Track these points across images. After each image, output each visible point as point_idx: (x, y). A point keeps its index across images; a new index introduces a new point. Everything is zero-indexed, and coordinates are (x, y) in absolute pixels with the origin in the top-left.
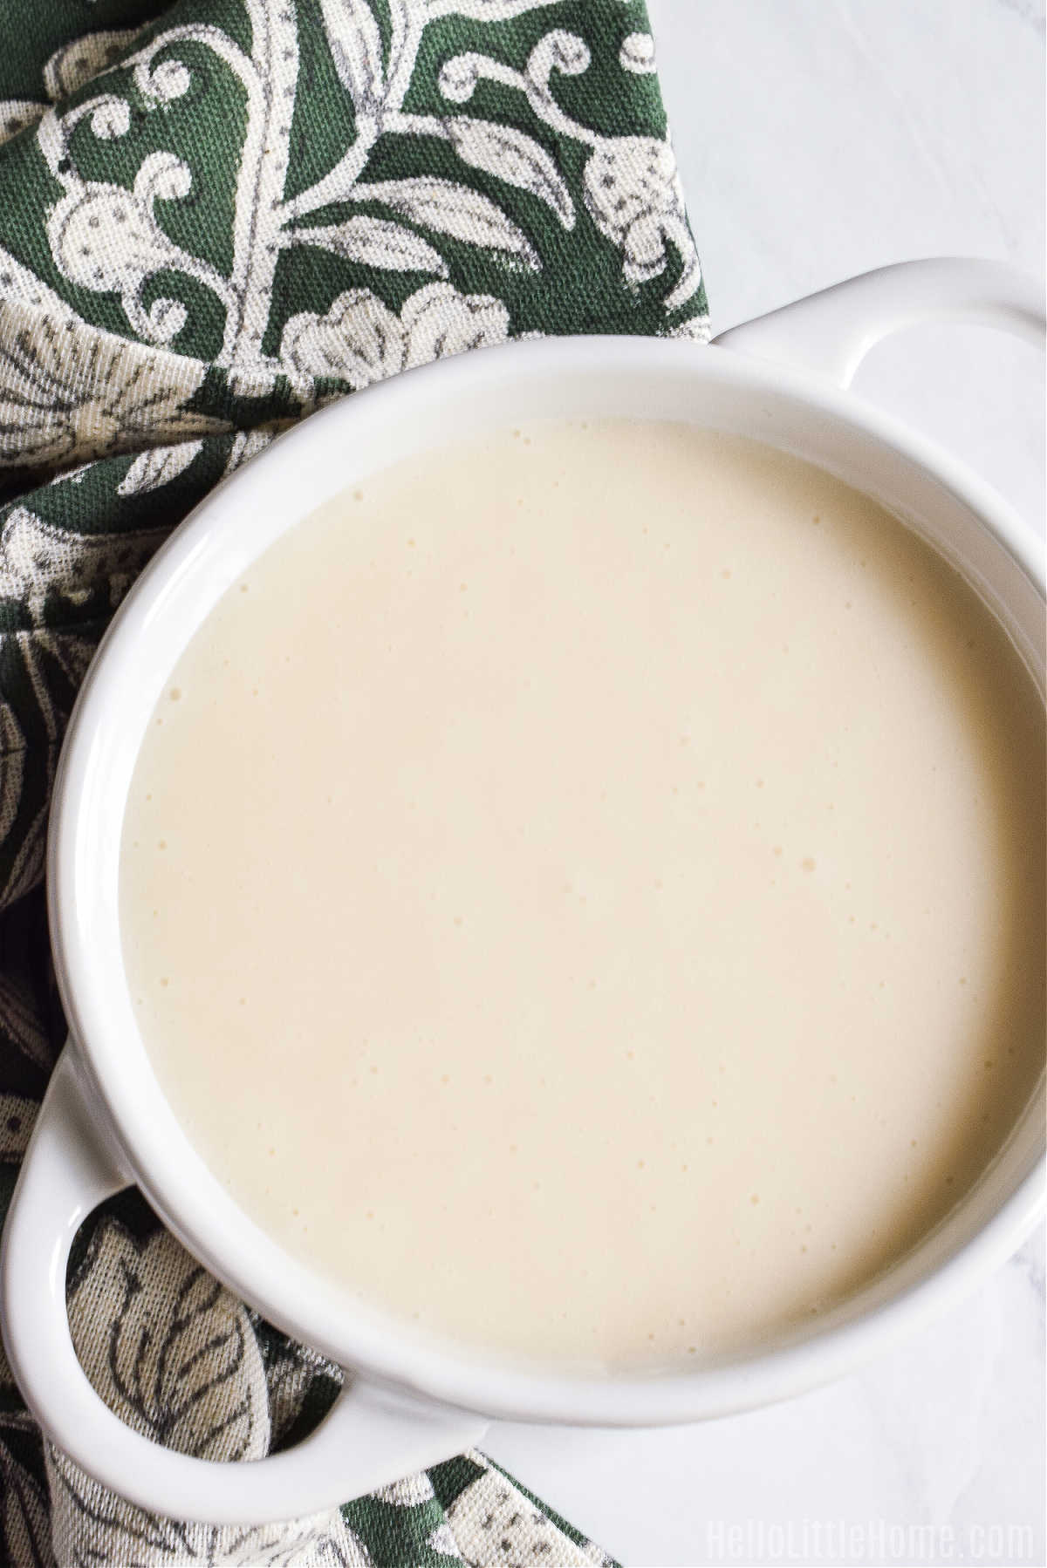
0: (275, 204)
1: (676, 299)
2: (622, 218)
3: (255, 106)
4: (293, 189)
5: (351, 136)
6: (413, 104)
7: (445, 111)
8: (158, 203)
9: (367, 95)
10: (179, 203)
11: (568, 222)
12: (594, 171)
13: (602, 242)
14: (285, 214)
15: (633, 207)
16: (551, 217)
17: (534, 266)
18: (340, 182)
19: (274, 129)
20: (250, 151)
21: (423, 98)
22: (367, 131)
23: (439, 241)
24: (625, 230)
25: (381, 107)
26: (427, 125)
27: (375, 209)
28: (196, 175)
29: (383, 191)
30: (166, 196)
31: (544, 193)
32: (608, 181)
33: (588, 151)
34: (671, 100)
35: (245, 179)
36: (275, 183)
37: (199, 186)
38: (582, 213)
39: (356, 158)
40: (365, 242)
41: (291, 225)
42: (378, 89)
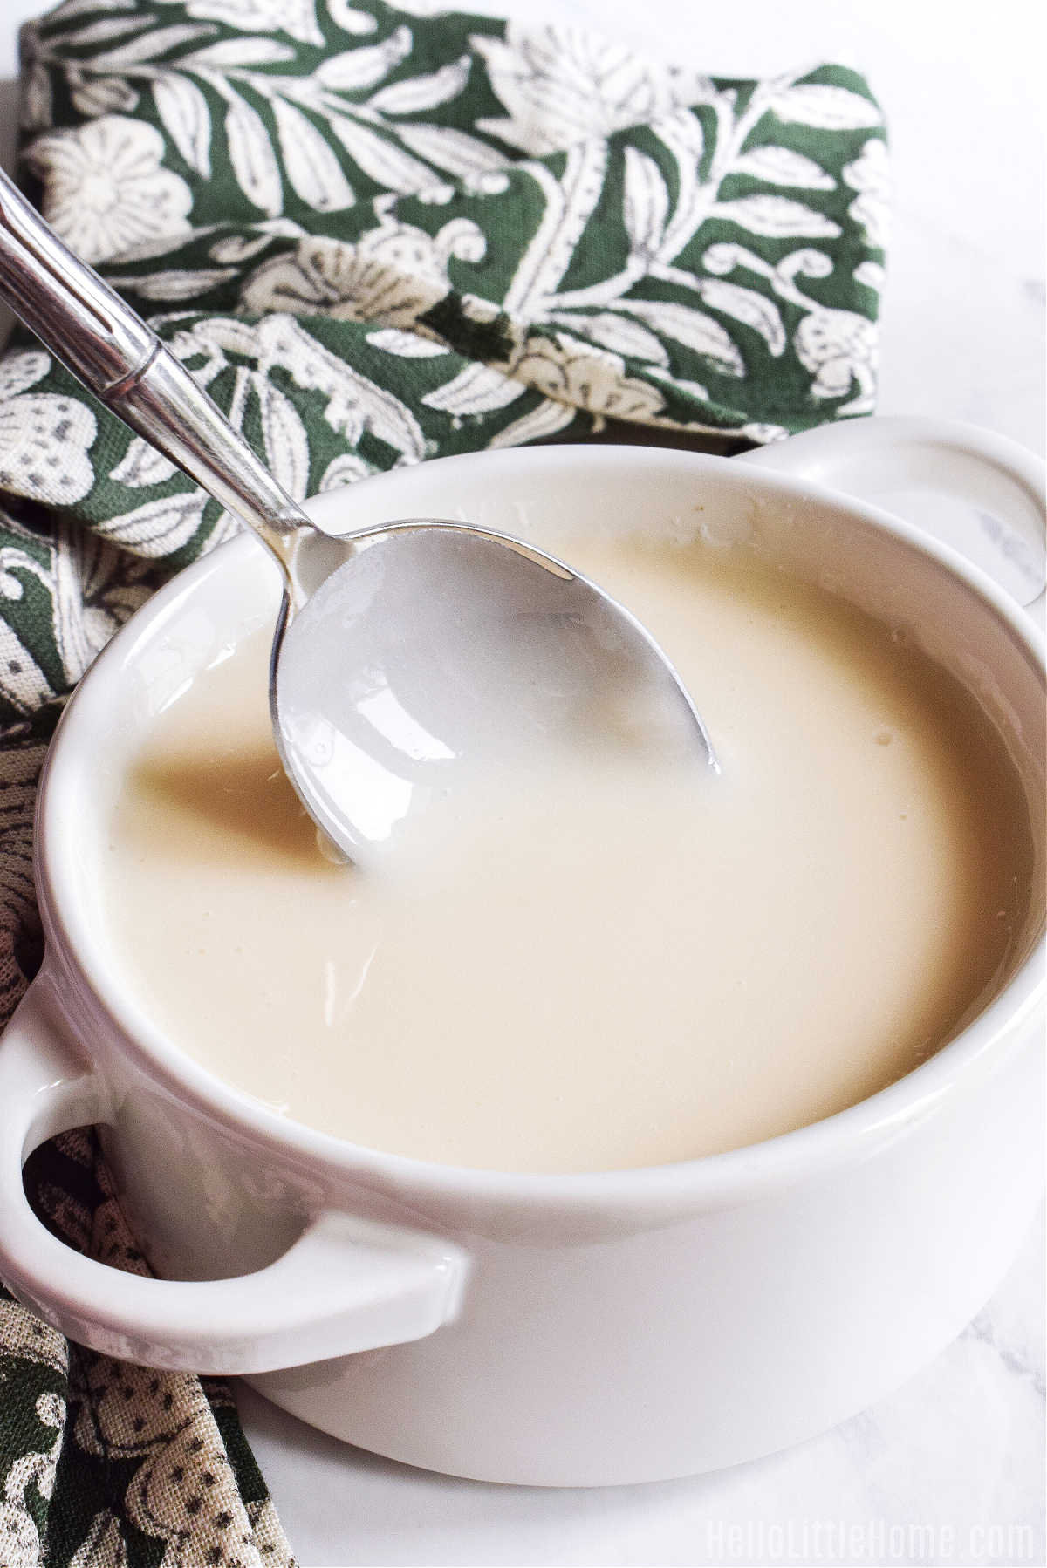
0: (546, 294)
1: (844, 410)
2: (822, 356)
3: (551, 215)
4: (565, 286)
5: (621, 267)
6: (679, 263)
7: (702, 273)
8: (453, 261)
9: (644, 245)
10: (469, 265)
11: (777, 349)
12: (806, 326)
13: (800, 368)
14: (553, 302)
15: (832, 351)
16: (763, 345)
17: (739, 372)
18: (607, 292)
19: (561, 240)
20: (537, 246)
21: (689, 260)
22: (635, 269)
23: (669, 344)
24: (821, 364)
25: (651, 257)
26: (686, 279)
27: (626, 315)
28: (490, 246)
29: (636, 307)
30: (460, 255)
31: (765, 332)
32: (818, 333)
33: (803, 313)
34: (884, 308)
35: (526, 267)
36: (552, 279)
37: (488, 260)
38: (790, 349)
39: (623, 282)
40: (608, 330)
41: (554, 311)
42: (653, 244)
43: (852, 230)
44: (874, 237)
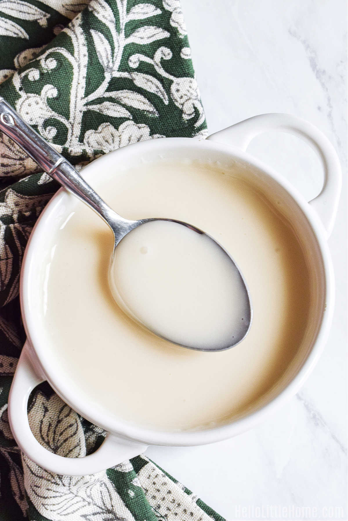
0: (82, 98)
1: (198, 124)
2: (182, 101)
3: (75, 71)
4: (87, 94)
5: (103, 78)
6: (121, 69)
7: (130, 70)
8: (48, 99)
9: (108, 67)
10: (54, 99)
11: (166, 103)
12: (173, 88)
13: (177, 108)
14: (85, 101)
15: (185, 98)
16: (161, 101)
17: (157, 115)
18: (101, 92)
19: (81, 77)
20: (74, 83)
21: (124, 67)
22: (108, 77)
23: (129, 109)
24: (183, 105)
25: (112, 70)
26: (125, 75)
27: (111, 100)
28: (59, 91)
29: (113, 94)
30: (50, 97)
31: (159, 94)
32: (178, 91)
33: (171, 82)
34: (196, 66)
35: (73, 92)
36: (82, 92)
37: (60, 94)
38: (170, 100)
39: (105, 85)
40: (108, 109)
42: (111, 65)
43: (173, 32)
44: (183, 33)
